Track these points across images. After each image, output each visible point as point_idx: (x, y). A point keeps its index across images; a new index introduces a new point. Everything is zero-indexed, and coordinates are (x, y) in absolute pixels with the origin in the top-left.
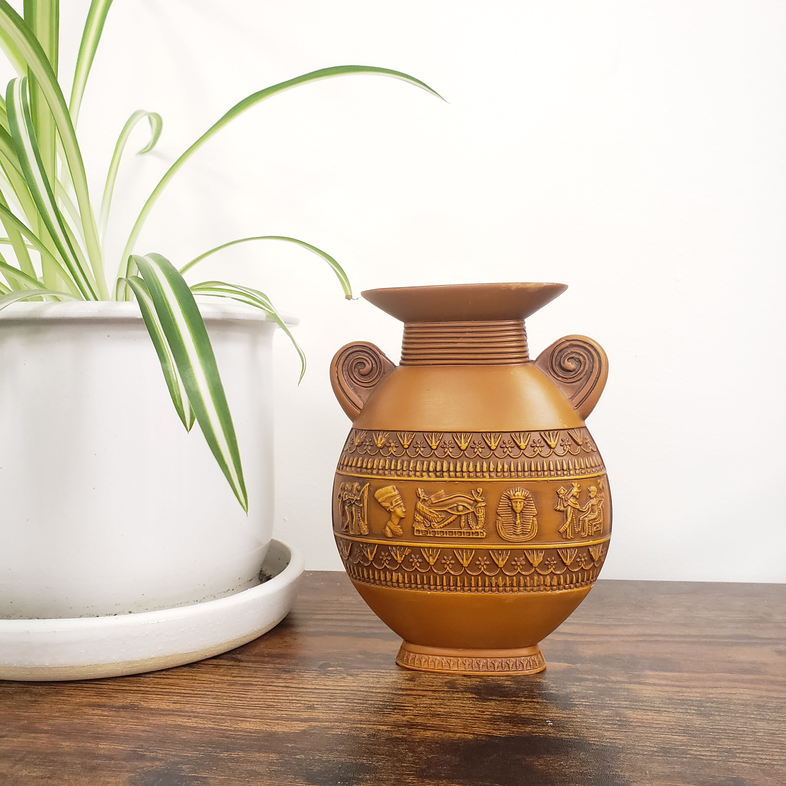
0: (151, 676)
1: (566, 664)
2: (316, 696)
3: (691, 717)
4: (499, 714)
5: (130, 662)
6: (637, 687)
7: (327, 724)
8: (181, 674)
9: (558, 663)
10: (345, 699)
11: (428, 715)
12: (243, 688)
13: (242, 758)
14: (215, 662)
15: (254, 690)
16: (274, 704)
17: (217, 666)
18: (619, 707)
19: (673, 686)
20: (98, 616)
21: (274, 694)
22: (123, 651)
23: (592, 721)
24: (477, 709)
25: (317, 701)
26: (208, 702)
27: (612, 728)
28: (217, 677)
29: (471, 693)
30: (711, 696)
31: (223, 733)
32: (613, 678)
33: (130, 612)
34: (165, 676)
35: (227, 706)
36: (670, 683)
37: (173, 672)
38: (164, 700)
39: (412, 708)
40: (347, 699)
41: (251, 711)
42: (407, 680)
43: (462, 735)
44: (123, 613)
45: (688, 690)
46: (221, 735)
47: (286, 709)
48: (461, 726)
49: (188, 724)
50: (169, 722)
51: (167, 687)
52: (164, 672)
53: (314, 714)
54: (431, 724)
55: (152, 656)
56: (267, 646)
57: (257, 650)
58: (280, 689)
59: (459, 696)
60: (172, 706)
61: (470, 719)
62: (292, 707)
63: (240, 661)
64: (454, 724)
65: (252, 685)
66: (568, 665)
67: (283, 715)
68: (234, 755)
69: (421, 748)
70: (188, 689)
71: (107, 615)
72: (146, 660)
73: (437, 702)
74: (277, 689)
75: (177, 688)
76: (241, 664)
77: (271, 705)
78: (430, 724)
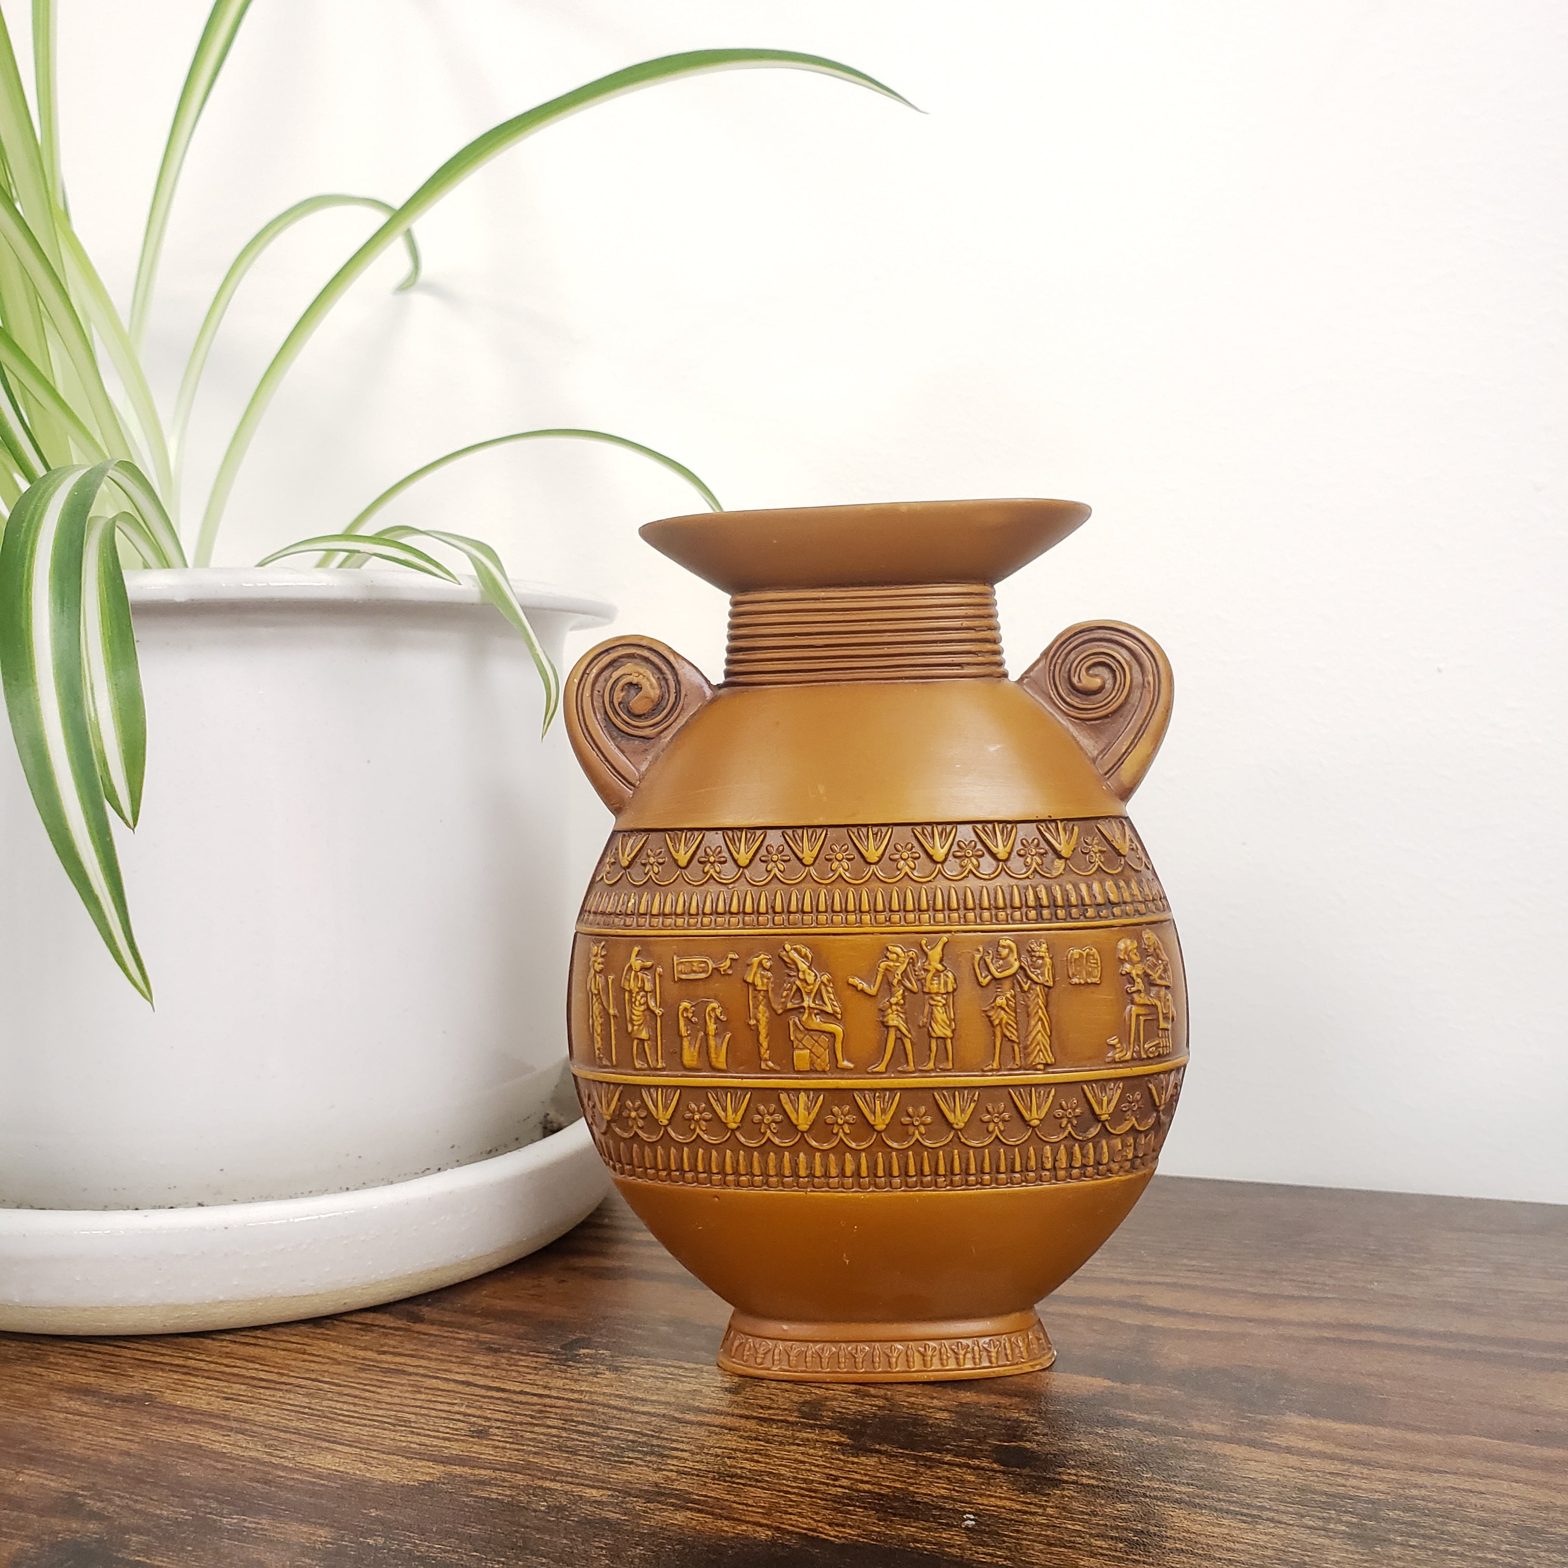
0: (228, 1337)
1: (1107, 1383)
2: (507, 1409)
3: (1326, 1542)
4: (867, 1487)
5: (176, 1307)
6: (1241, 1451)
7: (483, 1472)
8: (285, 1338)
9: (1088, 1380)
10: (560, 1419)
11: (710, 1475)
12: (380, 1378)
13: (260, 1532)
14: (369, 1318)
15: (397, 1384)
16: (413, 1418)
17: (367, 1327)
18: (1161, 1499)
19: (1332, 1457)
20: (137, 1209)
21: (430, 1397)
22: (157, 1282)
23: (1073, 1525)
24: (827, 1471)
25: (502, 1421)
26: (291, 1402)
27: (1110, 1549)
28: (350, 1350)
29: (842, 1431)
30: (1415, 1492)
31: (264, 1472)
32: (1196, 1426)
33: (200, 1205)
34: (253, 1341)
35: (320, 1413)
36: (1330, 1449)
37: (275, 1333)
38: (213, 1390)
39: (685, 1455)
40: (566, 1420)
41: (356, 1429)
42: (726, 1389)
43: (751, 1528)
44: (186, 1205)
45: (1365, 1471)
46: (259, 1475)
47: (428, 1432)
48: (763, 1507)
49: (216, 1446)
50: (185, 1439)
51: (239, 1363)
52: (259, 1333)
53: (476, 1448)
54: (702, 1495)
55: (221, 1298)
56: (495, 1293)
57: (468, 1300)
58: (452, 1386)
59: (810, 1436)
60: (219, 1405)
61: (794, 1493)
62: (441, 1429)
63: (419, 1319)
64: (750, 1502)
65: (404, 1372)
66: (1112, 1384)
67: (412, 1445)
68: (250, 1522)
69: (639, 1550)
70: (276, 1371)
71: (154, 1208)
72: (209, 1304)
73: (752, 1445)
74: (444, 1386)
75: (257, 1366)
76: (418, 1327)
77: (405, 1421)
78: (697, 1495)
